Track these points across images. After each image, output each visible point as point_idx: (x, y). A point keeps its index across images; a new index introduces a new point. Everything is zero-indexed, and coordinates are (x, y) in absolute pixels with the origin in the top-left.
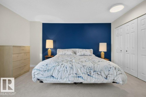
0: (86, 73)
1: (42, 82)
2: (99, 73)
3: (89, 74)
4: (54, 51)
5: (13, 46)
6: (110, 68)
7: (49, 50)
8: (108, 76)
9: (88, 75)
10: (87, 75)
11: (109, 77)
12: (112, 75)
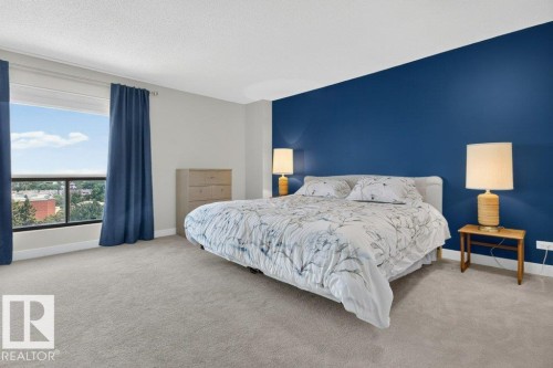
0: (259, 242)
1: (202, 247)
2: (288, 252)
3: (264, 247)
4: (294, 179)
5: (190, 170)
6: (326, 242)
7: (283, 180)
8: (308, 267)
9: (262, 250)
10: (258, 250)
11: (311, 270)
12: (319, 266)
